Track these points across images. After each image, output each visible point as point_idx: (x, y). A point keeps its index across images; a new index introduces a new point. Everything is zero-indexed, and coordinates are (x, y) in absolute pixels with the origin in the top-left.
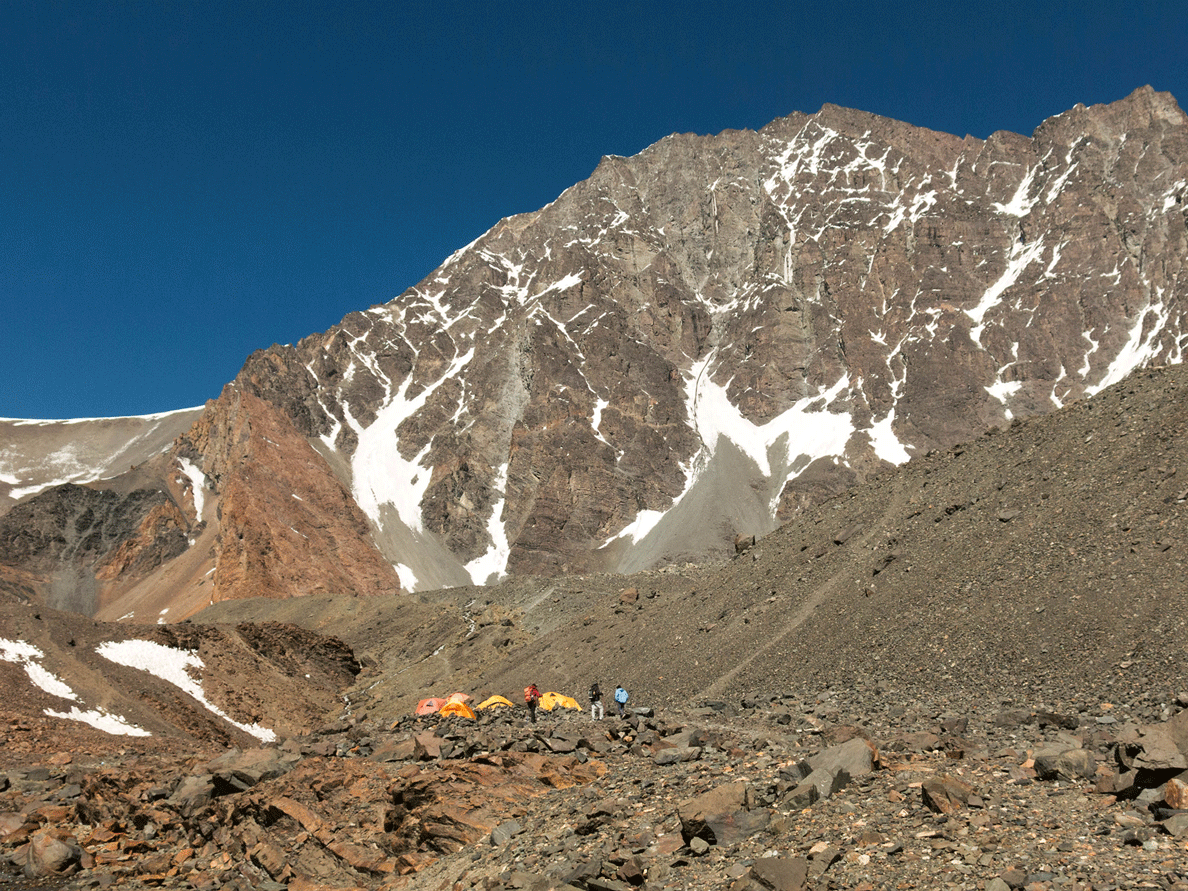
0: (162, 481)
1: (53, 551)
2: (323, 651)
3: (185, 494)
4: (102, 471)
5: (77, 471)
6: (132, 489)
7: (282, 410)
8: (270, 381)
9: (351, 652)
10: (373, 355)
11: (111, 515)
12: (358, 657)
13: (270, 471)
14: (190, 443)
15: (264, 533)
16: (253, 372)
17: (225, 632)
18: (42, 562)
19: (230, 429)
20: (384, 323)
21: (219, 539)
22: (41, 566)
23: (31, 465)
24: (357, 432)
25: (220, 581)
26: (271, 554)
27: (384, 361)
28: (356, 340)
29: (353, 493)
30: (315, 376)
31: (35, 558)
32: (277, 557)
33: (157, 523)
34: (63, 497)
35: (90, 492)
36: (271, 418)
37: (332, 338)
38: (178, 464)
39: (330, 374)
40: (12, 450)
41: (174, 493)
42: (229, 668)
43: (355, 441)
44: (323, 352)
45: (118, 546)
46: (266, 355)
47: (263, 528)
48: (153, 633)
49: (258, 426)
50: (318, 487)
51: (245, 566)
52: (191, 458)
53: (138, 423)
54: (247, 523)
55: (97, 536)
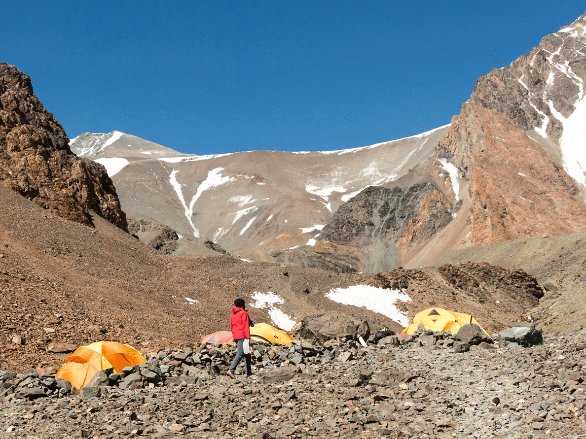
0: (430, 176)
1: (367, 232)
2: (510, 281)
3: (446, 183)
4: (395, 176)
5: (380, 178)
6: (411, 185)
7: (504, 114)
8: (493, 95)
9: (534, 280)
10: (567, 63)
11: (400, 204)
12: (541, 284)
13: (500, 159)
14: (445, 148)
15: (501, 203)
16: (480, 91)
17: (429, 274)
18: (362, 239)
19: (469, 134)
20: (572, 38)
21: (472, 211)
22: (361, 243)
23: (352, 179)
24: (561, 121)
25: (475, 239)
26: (508, 217)
27: (575, 66)
28: (553, 54)
29: (563, 165)
30: (525, 86)
31: (357, 238)
32: (513, 219)
33: (430, 205)
34: (369, 196)
35: (384, 190)
36: (497, 121)
37: (535, 56)
38: (439, 164)
39: (536, 83)
40: (339, 171)
41: (439, 183)
42: (430, 300)
43: (560, 128)
44: (529, 68)
45: (407, 224)
46: (489, 78)
47: (500, 199)
48: (371, 279)
49: (488, 128)
50: (536, 165)
51: (491, 227)
52: (447, 158)
53: (414, 141)
54: (488, 197)
55: (392, 219)
